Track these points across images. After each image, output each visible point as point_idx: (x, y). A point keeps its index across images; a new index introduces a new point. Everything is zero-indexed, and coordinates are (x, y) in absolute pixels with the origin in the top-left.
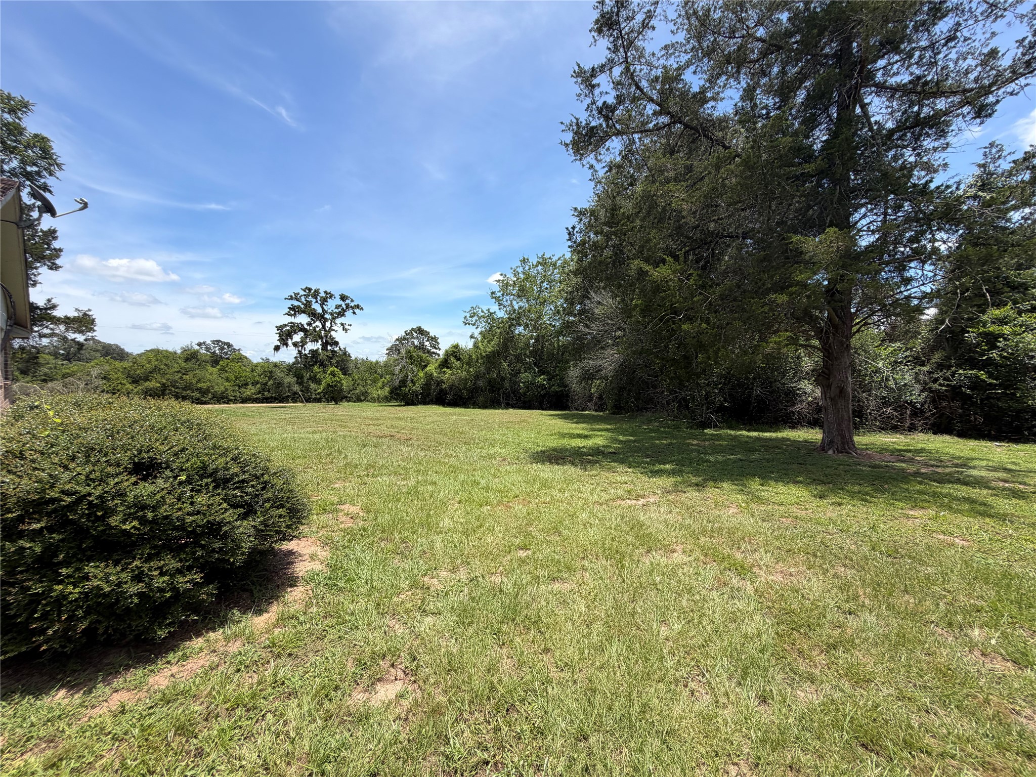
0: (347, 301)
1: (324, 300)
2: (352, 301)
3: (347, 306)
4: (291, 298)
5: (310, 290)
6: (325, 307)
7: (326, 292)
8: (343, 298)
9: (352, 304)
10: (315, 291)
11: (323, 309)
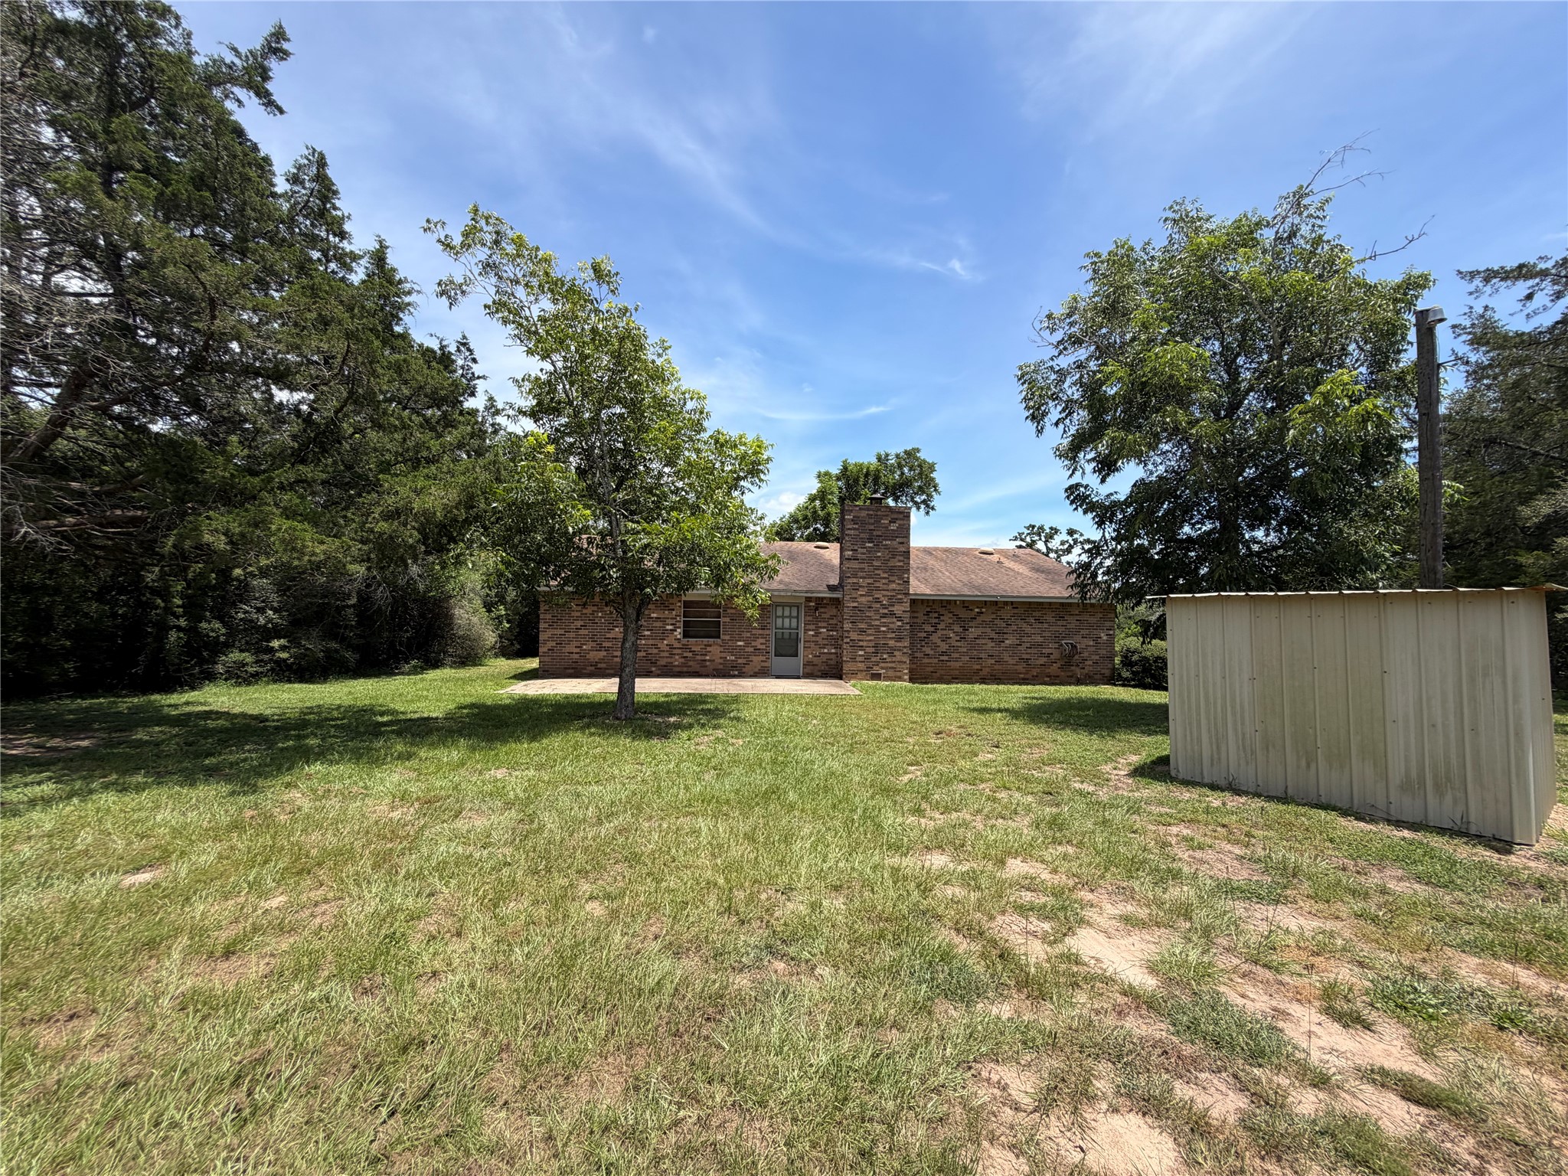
0: (1075, 536)
1: (1050, 537)
2: (1082, 535)
3: (1076, 541)
4: (1016, 539)
5: (1033, 527)
6: (1049, 545)
7: (1051, 528)
8: (1071, 532)
9: (1081, 539)
10: (1039, 528)
11: (1047, 548)
